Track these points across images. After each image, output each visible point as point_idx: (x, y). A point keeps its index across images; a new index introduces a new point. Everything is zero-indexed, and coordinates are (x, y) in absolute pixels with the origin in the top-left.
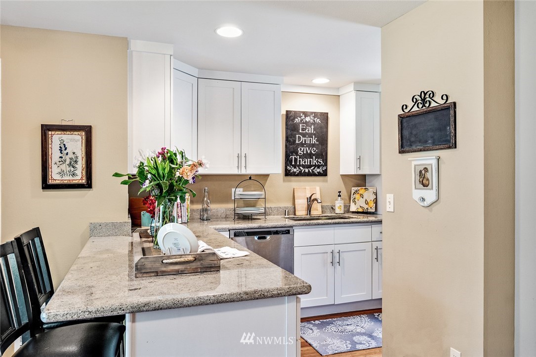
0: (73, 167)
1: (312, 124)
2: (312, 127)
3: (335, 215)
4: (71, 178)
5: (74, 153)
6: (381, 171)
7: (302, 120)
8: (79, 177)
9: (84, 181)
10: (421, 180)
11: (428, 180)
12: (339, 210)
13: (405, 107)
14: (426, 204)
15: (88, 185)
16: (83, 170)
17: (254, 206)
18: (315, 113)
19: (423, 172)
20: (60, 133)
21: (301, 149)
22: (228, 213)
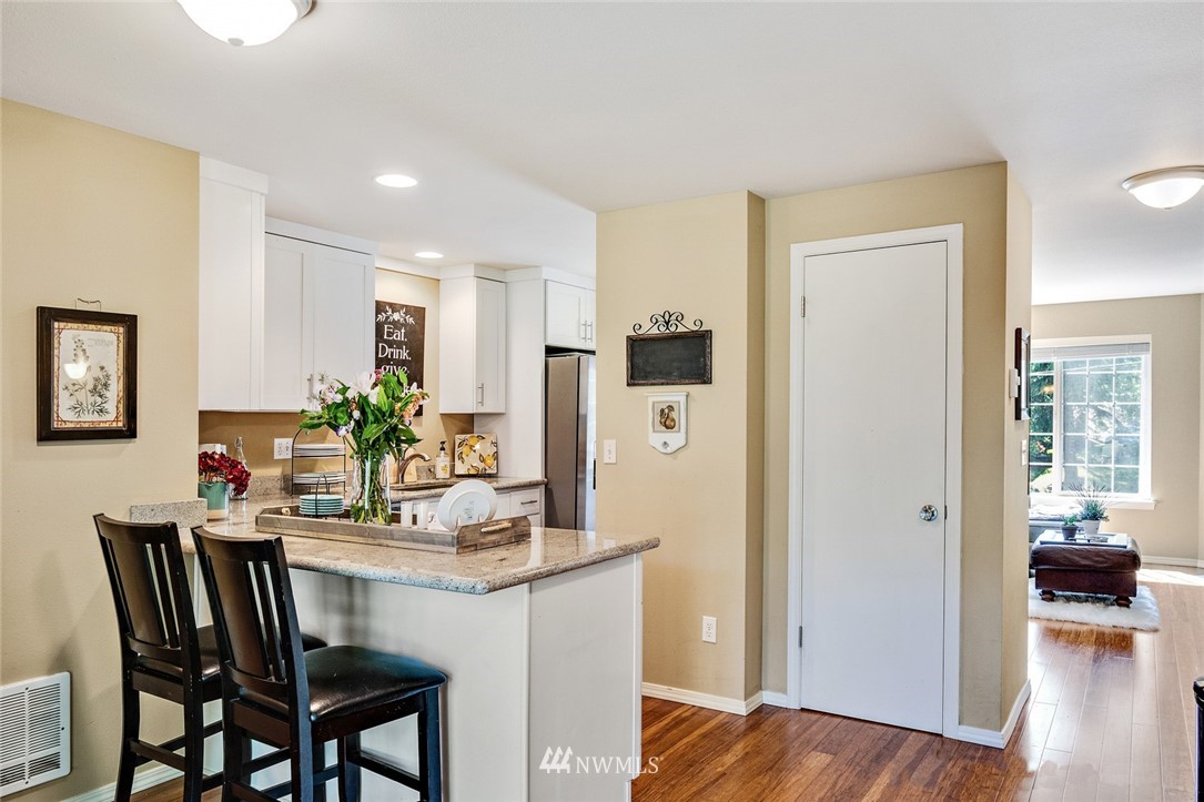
0: (101, 396)
1: (402, 325)
2: (403, 331)
3: (434, 481)
4: (96, 417)
5: (102, 368)
6: (506, 408)
7: (387, 318)
8: (112, 416)
9: (120, 424)
10: (663, 420)
11: (673, 420)
12: (442, 474)
13: (637, 327)
14: (669, 450)
15: (129, 432)
16: (119, 402)
17: (311, 472)
18: (407, 306)
19: (666, 411)
20: (75, 325)
21: (385, 369)
22: (269, 485)
